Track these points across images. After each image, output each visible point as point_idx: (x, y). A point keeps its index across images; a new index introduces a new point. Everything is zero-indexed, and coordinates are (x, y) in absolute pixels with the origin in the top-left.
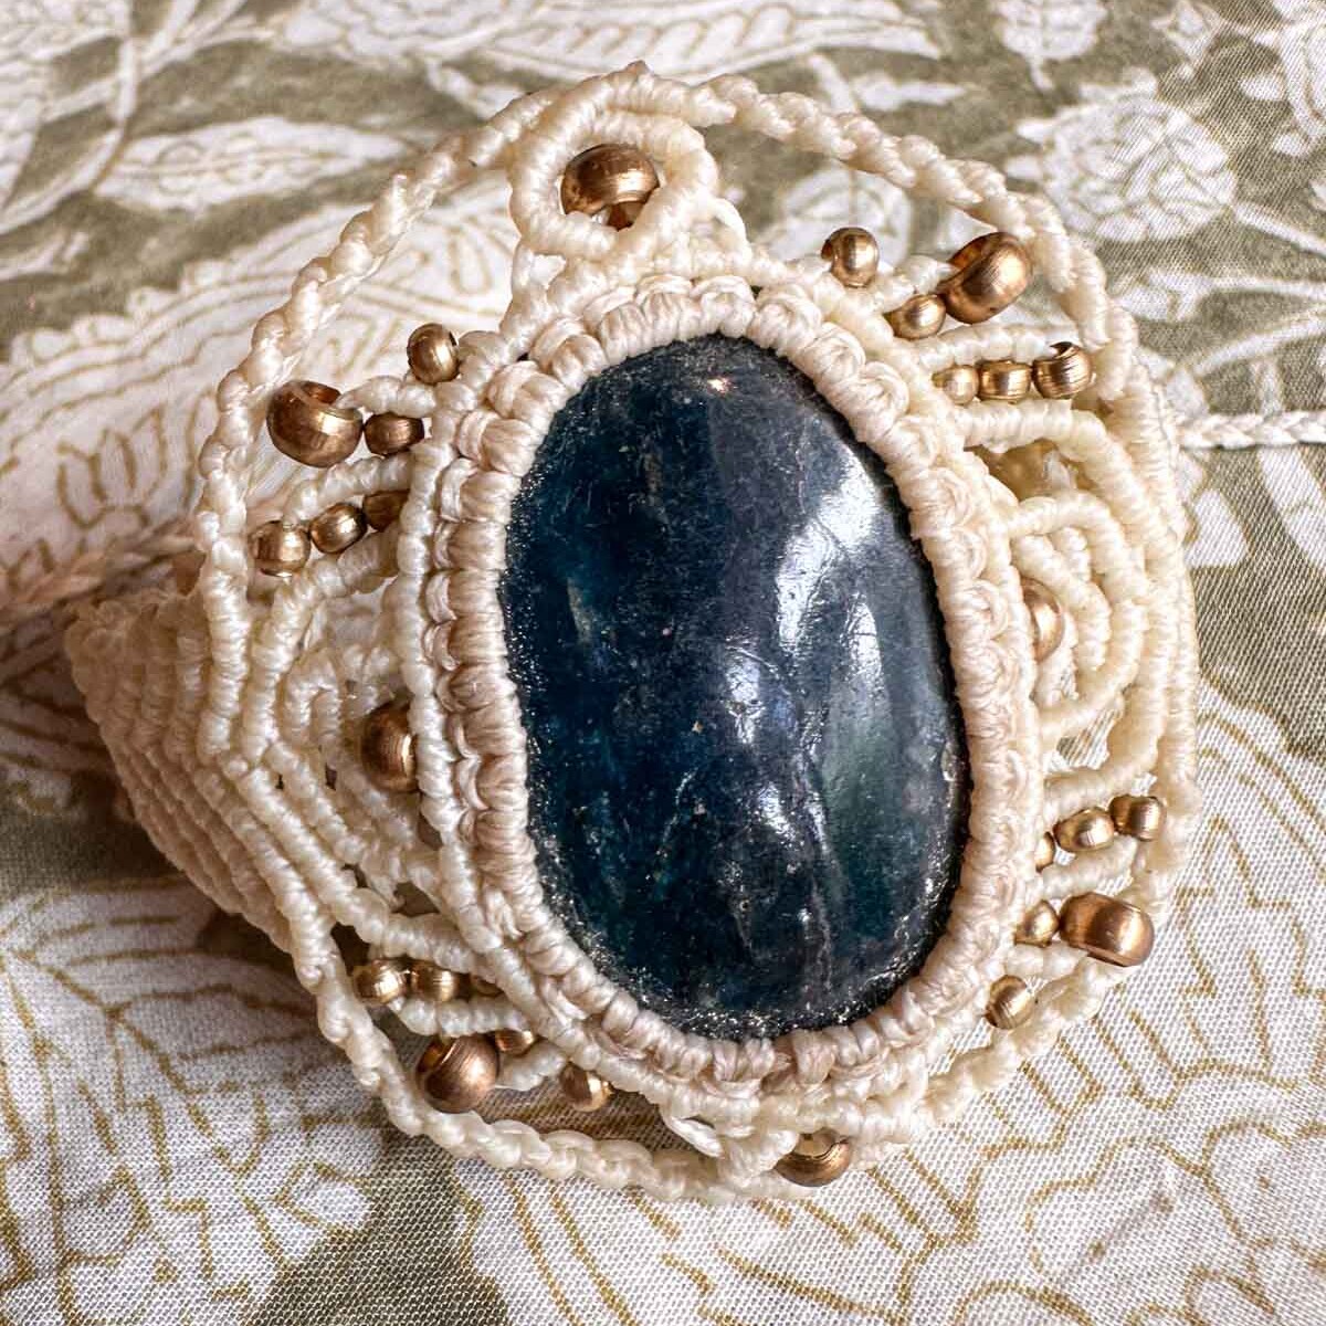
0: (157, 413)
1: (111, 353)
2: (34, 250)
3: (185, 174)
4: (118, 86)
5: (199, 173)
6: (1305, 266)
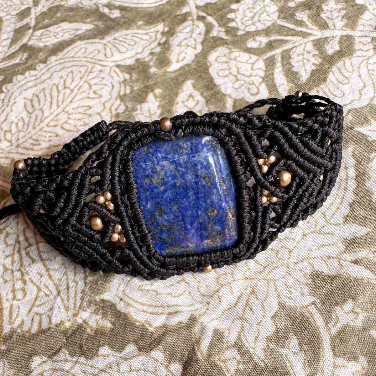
0: (44, 89)
1: (34, 78)
2: (16, 58)
3: (47, 38)
4: (31, 19)
5: (50, 37)
6: (290, 33)
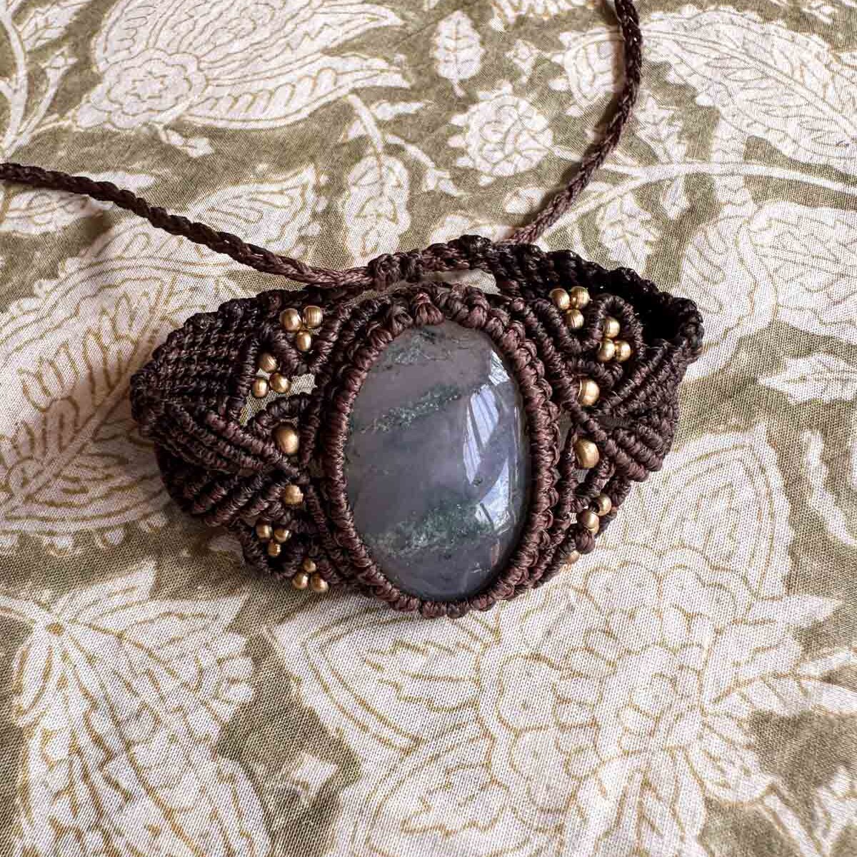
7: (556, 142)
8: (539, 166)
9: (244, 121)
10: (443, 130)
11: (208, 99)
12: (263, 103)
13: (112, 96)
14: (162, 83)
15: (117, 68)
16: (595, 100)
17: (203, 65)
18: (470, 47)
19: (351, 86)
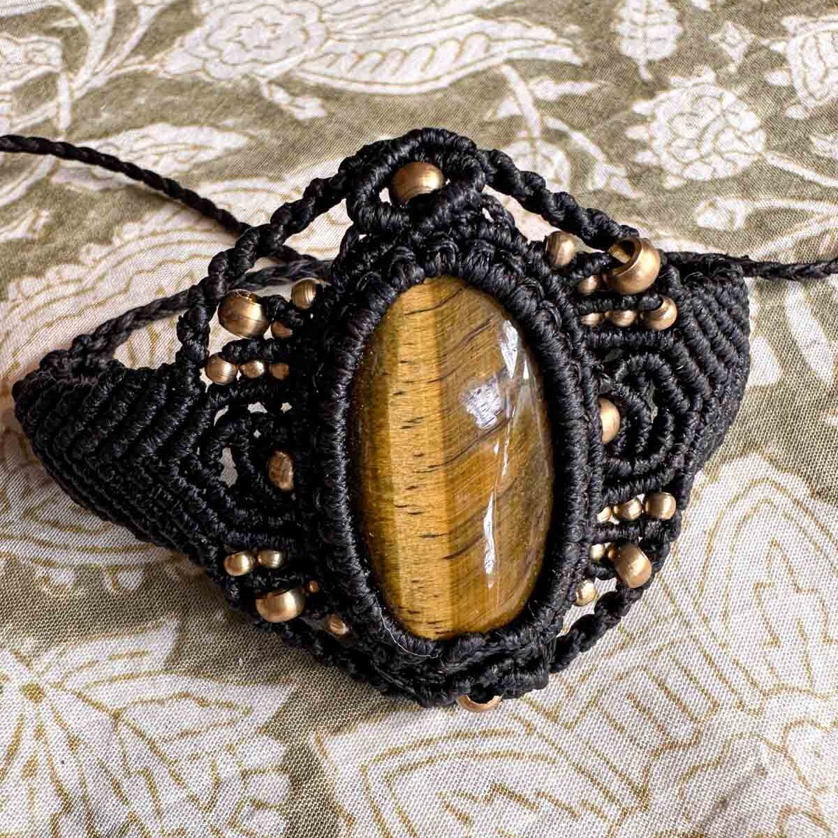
7: (769, 147)
8: (746, 173)
9: (367, 83)
10: (620, 117)
11: (326, 54)
12: (392, 64)
13: (212, 40)
14: (274, 32)
15: (221, 12)
16: (826, 100)
17: (325, 16)
18: (665, 23)
19: (506, 56)
